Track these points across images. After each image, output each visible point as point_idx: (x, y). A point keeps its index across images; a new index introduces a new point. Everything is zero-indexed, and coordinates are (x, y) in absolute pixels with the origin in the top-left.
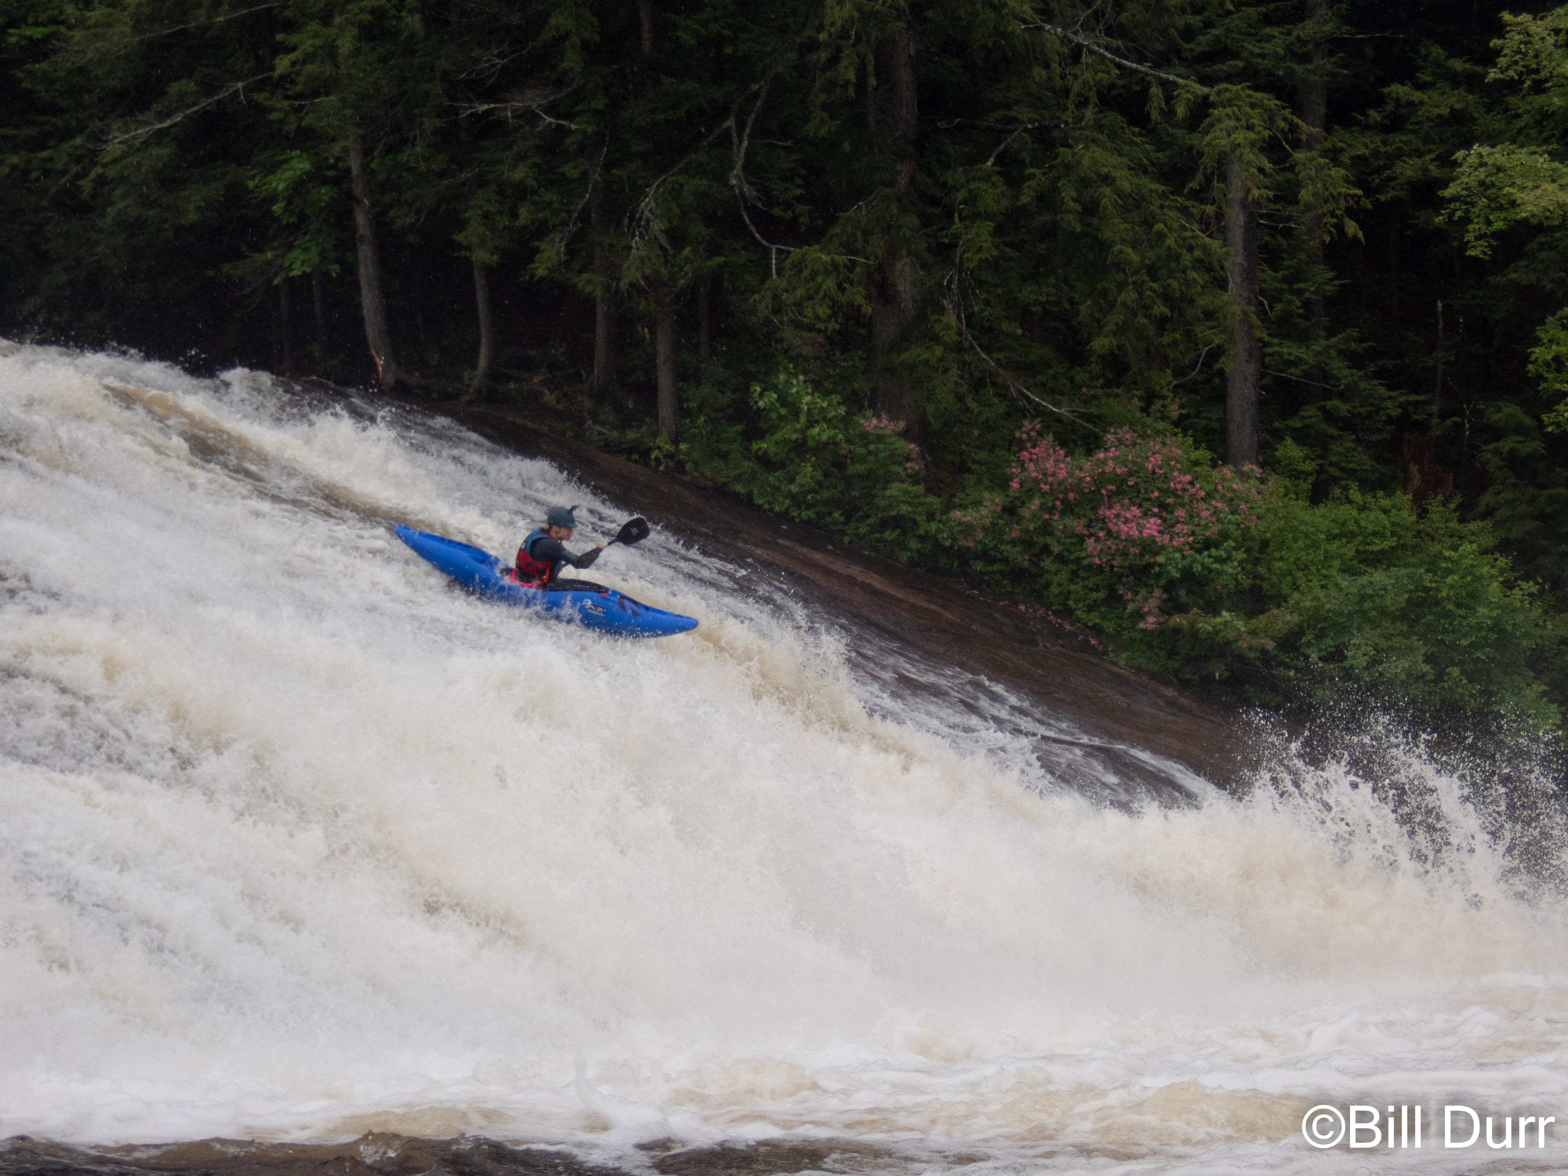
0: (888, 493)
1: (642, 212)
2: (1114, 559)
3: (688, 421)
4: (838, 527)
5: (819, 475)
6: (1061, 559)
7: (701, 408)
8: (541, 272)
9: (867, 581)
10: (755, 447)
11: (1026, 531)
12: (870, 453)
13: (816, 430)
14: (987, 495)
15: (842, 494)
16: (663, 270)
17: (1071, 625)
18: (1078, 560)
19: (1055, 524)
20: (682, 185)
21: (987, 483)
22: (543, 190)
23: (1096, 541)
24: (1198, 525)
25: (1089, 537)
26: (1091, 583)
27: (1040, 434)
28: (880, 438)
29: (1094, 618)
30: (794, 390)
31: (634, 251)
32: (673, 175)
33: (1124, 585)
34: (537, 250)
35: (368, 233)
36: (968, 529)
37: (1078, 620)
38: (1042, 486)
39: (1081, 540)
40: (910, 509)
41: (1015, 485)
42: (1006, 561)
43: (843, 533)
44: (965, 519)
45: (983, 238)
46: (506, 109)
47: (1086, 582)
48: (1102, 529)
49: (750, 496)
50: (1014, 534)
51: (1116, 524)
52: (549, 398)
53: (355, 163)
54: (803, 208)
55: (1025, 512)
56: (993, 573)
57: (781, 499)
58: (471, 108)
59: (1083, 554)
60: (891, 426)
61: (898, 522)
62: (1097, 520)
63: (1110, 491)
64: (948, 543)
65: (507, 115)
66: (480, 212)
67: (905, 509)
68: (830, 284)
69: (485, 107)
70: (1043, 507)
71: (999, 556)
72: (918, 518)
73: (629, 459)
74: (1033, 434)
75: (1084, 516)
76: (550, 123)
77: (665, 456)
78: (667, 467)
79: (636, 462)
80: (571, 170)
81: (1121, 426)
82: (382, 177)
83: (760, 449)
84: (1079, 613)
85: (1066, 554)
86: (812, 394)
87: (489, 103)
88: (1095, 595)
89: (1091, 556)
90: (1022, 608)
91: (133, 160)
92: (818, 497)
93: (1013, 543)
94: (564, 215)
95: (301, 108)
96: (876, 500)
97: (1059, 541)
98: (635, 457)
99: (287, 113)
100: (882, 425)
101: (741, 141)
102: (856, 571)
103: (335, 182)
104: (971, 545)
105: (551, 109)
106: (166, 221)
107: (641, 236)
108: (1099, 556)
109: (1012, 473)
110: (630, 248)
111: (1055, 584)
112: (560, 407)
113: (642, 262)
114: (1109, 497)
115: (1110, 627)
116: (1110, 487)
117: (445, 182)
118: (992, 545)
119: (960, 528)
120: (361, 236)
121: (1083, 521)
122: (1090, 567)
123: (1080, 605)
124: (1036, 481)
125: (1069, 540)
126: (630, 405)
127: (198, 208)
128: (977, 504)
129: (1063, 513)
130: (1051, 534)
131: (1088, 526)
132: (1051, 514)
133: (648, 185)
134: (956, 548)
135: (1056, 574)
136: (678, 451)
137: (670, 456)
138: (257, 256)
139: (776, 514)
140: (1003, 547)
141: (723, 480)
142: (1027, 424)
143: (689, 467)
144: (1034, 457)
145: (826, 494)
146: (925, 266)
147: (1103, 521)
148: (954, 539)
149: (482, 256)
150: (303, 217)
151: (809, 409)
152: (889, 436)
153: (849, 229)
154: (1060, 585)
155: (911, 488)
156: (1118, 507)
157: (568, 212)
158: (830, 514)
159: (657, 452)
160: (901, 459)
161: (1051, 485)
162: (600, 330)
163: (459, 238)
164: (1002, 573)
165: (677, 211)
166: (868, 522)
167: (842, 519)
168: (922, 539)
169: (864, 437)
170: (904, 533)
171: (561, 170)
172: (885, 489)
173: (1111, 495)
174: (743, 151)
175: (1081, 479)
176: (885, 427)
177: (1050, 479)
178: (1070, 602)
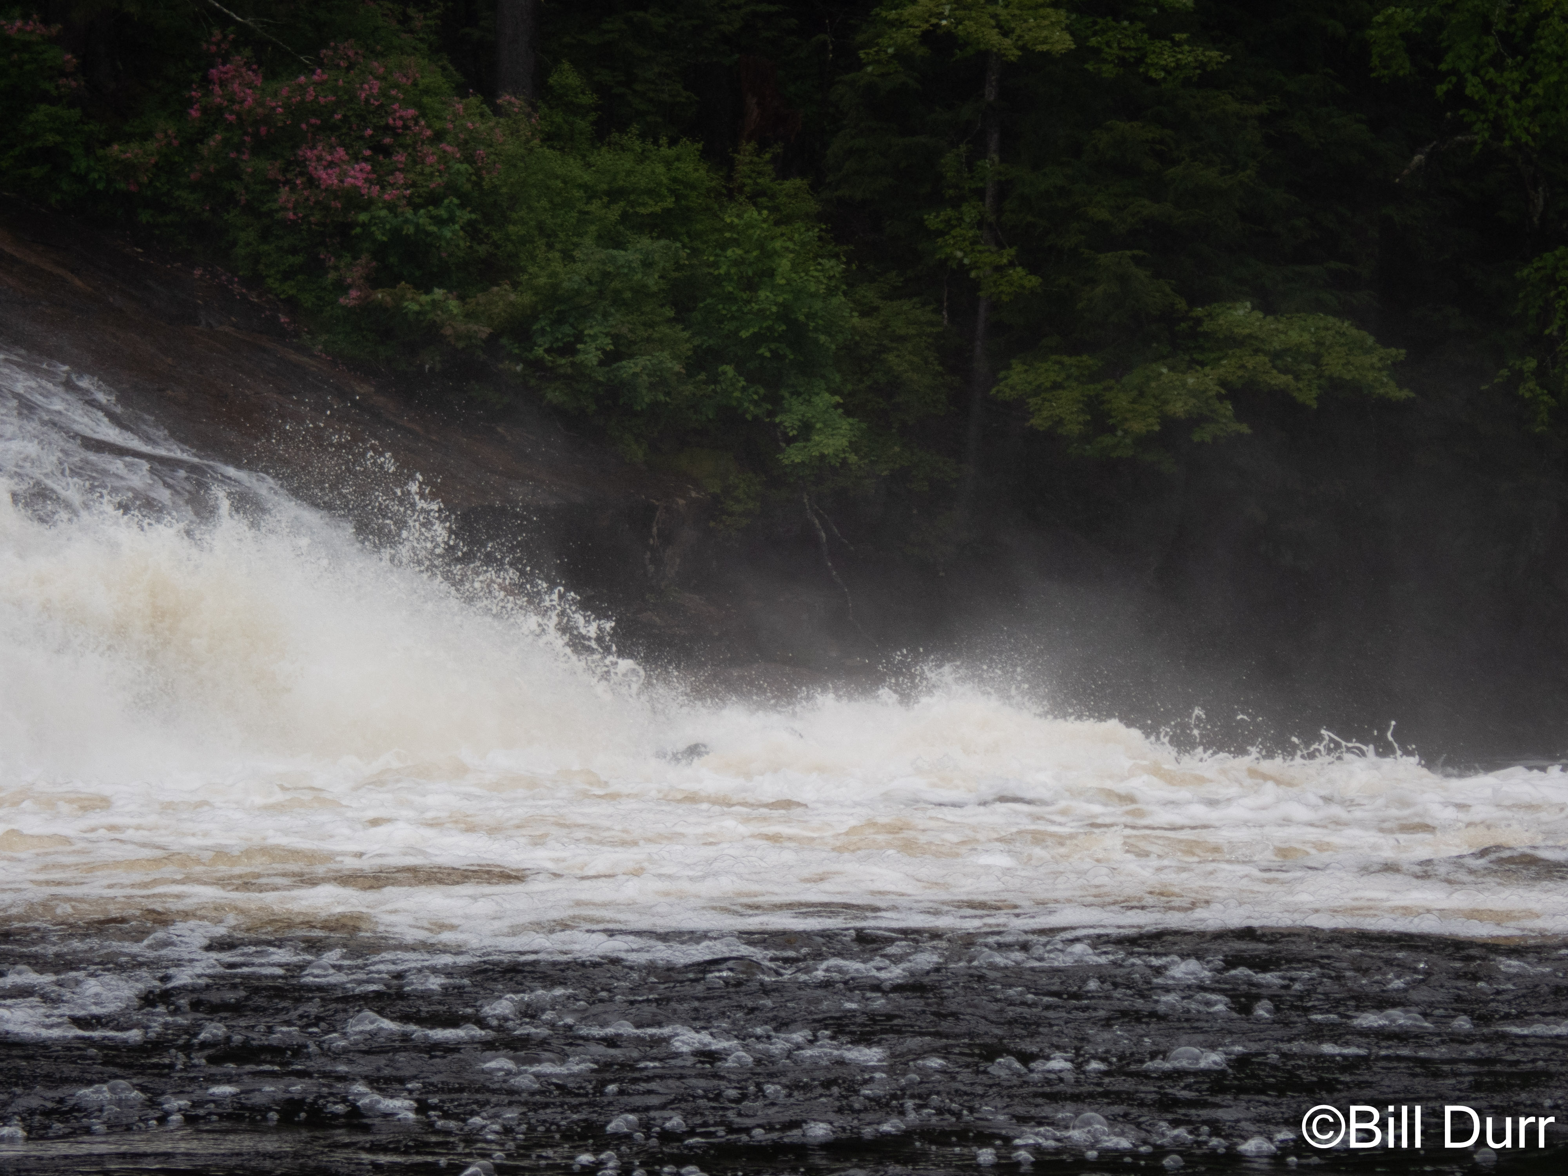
0: (34, 117)
2: (313, 214)
6: (249, 210)
11: (208, 173)
12: (12, 64)
14: (161, 124)
17: (258, 296)
18: (270, 212)
19: (242, 165)
23: (291, 190)
24: (422, 173)
25: (285, 184)
26: (287, 241)
27: (233, 47)
28: (24, 46)
29: (289, 289)
33: (326, 247)
36: (128, 170)
37: (269, 290)
38: (227, 116)
39: (274, 185)
40: (61, 139)
41: (194, 113)
42: (182, 211)
44: (123, 157)
47: (280, 243)
48: (301, 174)
50: (193, 176)
51: (316, 169)
55: (204, 150)
56: (165, 225)
59: (275, 206)
60: (42, 30)
61: (47, 154)
62: (296, 162)
63: (312, 126)
64: (100, 186)
67: (54, 139)
70: (228, 143)
71: (173, 204)
72: (71, 150)
74: (224, 46)
75: (281, 156)
81: (347, 38)
84: (270, 281)
85: (255, 204)
88: (291, 259)
89: (284, 209)
90: (198, 272)
93: (192, 188)
96: (21, 126)
97: (247, 188)
100: (29, 28)
104: (133, 188)
108: (294, 209)
109: (193, 97)
111: (241, 243)
114: (312, 133)
115: (307, 300)
116: (313, 121)
118: (164, 189)
119: (118, 167)
121: (279, 163)
122: (283, 224)
123: (272, 272)
124: (220, 110)
125: (259, 187)
128: (146, 136)
129: (254, 152)
130: (237, 178)
131: (285, 171)
132: (237, 152)
134: (112, 192)
135: (243, 229)
140: (179, 193)
142: (215, 34)
144: (223, 77)
147: (303, 163)
148: (110, 181)
152: (40, 43)
154: (248, 244)
155: (63, 112)
156: (321, 146)
160: (54, 73)
161: (239, 115)
164: (177, 226)
166: (12, 153)
168: (74, 178)
169: (7, 45)
170: (55, 169)
172: (31, 111)
173: (314, 131)
175: (273, 110)
176: (34, 31)
177: (236, 107)
178: (261, 267)
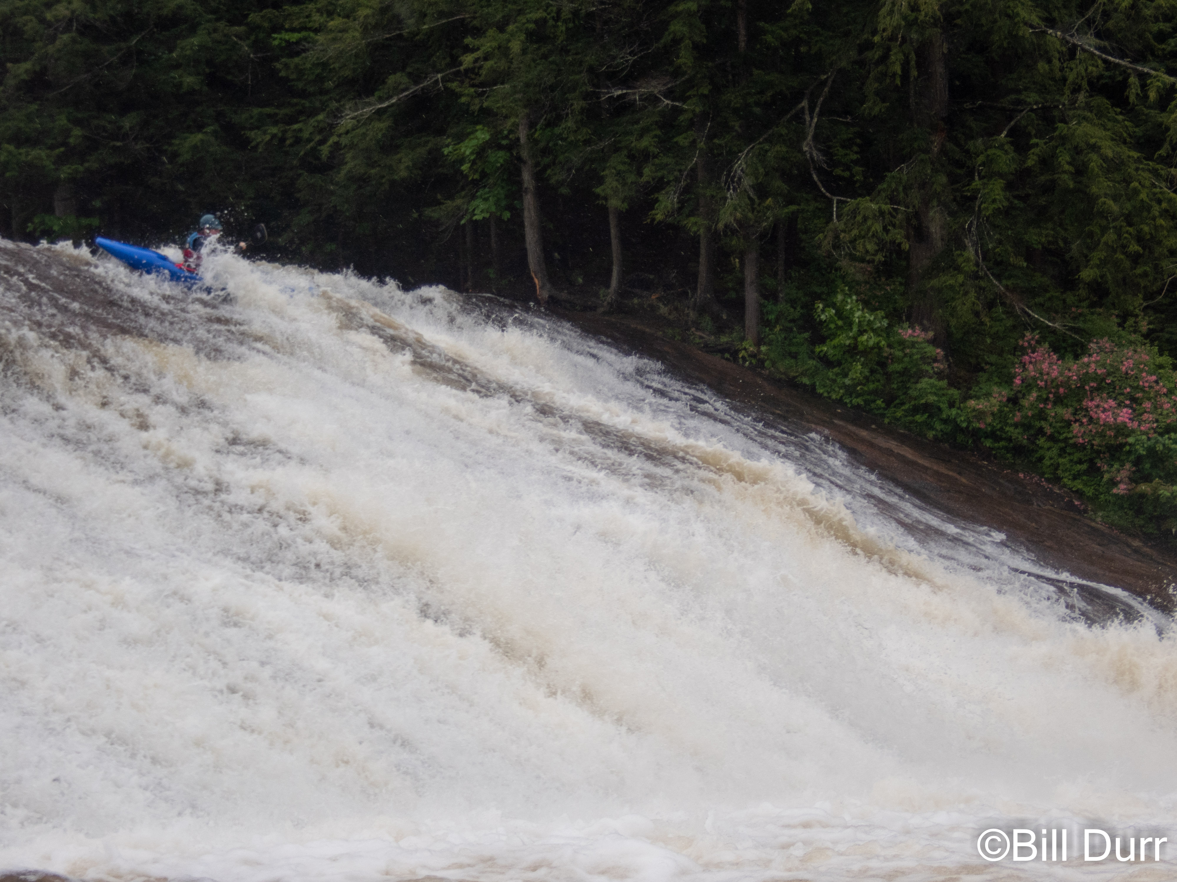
0: (919, 386)
1: (736, 171)
2: (1094, 440)
3: (767, 329)
4: (881, 411)
5: (867, 373)
6: (1052, 438)
7: (777, 320)
8: (659, 217)
9: (902, 453)
10: (817, 349)
11: (1026, 417)
12: (905, 355)
13: (865, 337)
14: (995, 389)
15: (884, 386)
16: (750, 215)
17: (1060, 489)
18: (1066, 439)
19: (1048, 411)
20: (767, 151)
21: (997, 380)
22: (661, 155)
23: (1080, 425)
24: (1161, 414)
25: (1075, 422)
26: (1076, 456)
27: (1038, 342)
28: (913, 345)
29: (1078, 485)
30: (848, 307)
31: (729, 201)
32: (760, 143)
33: (1101, 459)
34: (657, 200)
35: (531, 187)
36: (980, 415)
37: (1065, 486)
38: (1039, 382)
39: (1068, 424)
40: (936, 398)
41: (1017, 381)
42: (1010, 440)
43: (883, 416)
44: (977, 407)
45: (996, 192)
46: (634, 94)
47: (1072, 457)
48: (1085, 416)
49: (813, 386)
50: (1016, 419)
51: (1096, 413)
52: (663, 310)
53: (522, 134)
54: (858, 169)
55: (1025, 403)
56: (999, 448)
57: (837, 389)
58: (609, 93)
59: (1070, 435)
60: (923, 335)
61: (927, 408)
62: (1082, 409)
63: (1092, 387)
64: (964, 425)
65: (635, 99)
66: (614, 171)
67: (932, 398)
68: (878, 227)
69: (620, 92)
70: (1039, 398)
71: (1004, 436)
72: (942, 405)
73: (723, 358)
74: (1033, 342)
75: (1072, 406)
76: (668, 104)
77: (750, 356)
78: (751, 363)
79: (727, 359)
80: (682, 140)
81: (1102, 337)
82: (542, 145)
83: (822, 351)
84: (1065, 480)
85: (1056, 435)
86: (863, 310)
87: (622, 90)
88: (1079, 467)
89: (1076, 437)
90: (1021, 475)
91: (362, 130)
92: (866, 388)
93: (1016, 425)
94: (676, 173)
95: (484, 93)
96: (910, 392)
97: (1050, 425)
98: (727, 355)
99: (472, 97)
100: (916, 334)
101: (812, 118)
102: (893, 445)
103: (509, 148)
104: (982, 426)
105: (669, 94)
106: (384, 177)
107: (735, 189)
108: (1082, 436)
109: (1016, 372)
110: (725, 199)
111: (1047, 458)
112: (671, 317)
113: (735, 209)
114: (1091, 392)
115: (1089, 491)
116: (1092, 384)
117: (589, 149)
118: (999, 426)
119: (974, 414)
120: (526, 189)
121: (1071, 410)
122: (1075, 445)
123: (1067, 474)
124: (1035, 379)
125: (1059, 424)
126: (725, 317)
127: (408, 167)
128: (988, 395)
129: (1055, 403)
130: (1045, 419)
131: (1075, 414)
132: (1045, 404)
133: (740, 151)
134: (970, 428)
135: (1049, 449)
136: (759, 352)
137: (753, 356)
138: (449, 203)
139: (833, 401)
140: (1007, 429)
141: (792, 374)
142: (1028, 334)
143: (767, 364)
144: (1033, 360)
145: (872, 386)
146: (952, 214)
147: (1086, 410)
148: (969, 422)
149: (614, 203)
150: (484, 175)
151: (859, 322)
152: (922, 343)
153: (894, 186)
154: (1051, 459)
155: (936, 383)
156: (1098, 399)
157: (680, 171)
158: (874, 401)
159: (743, 352)
160: (930, 360)
161: (1046, 381)
162: (703, 260)
163: (598, 190)
164: (1006, 448)
165: (761, 170)
166: (903, 408)
167: (883, 405)
168: (945, 421)
169: (902, 343)
170: (931, 416)
171: (675, 140)
172: (917, 382)
173: (1093, 390)
174: (813, 125)
175: (1069, 378)
176: (918, 336)
177: (1045, 377)
178: (1059, 472)
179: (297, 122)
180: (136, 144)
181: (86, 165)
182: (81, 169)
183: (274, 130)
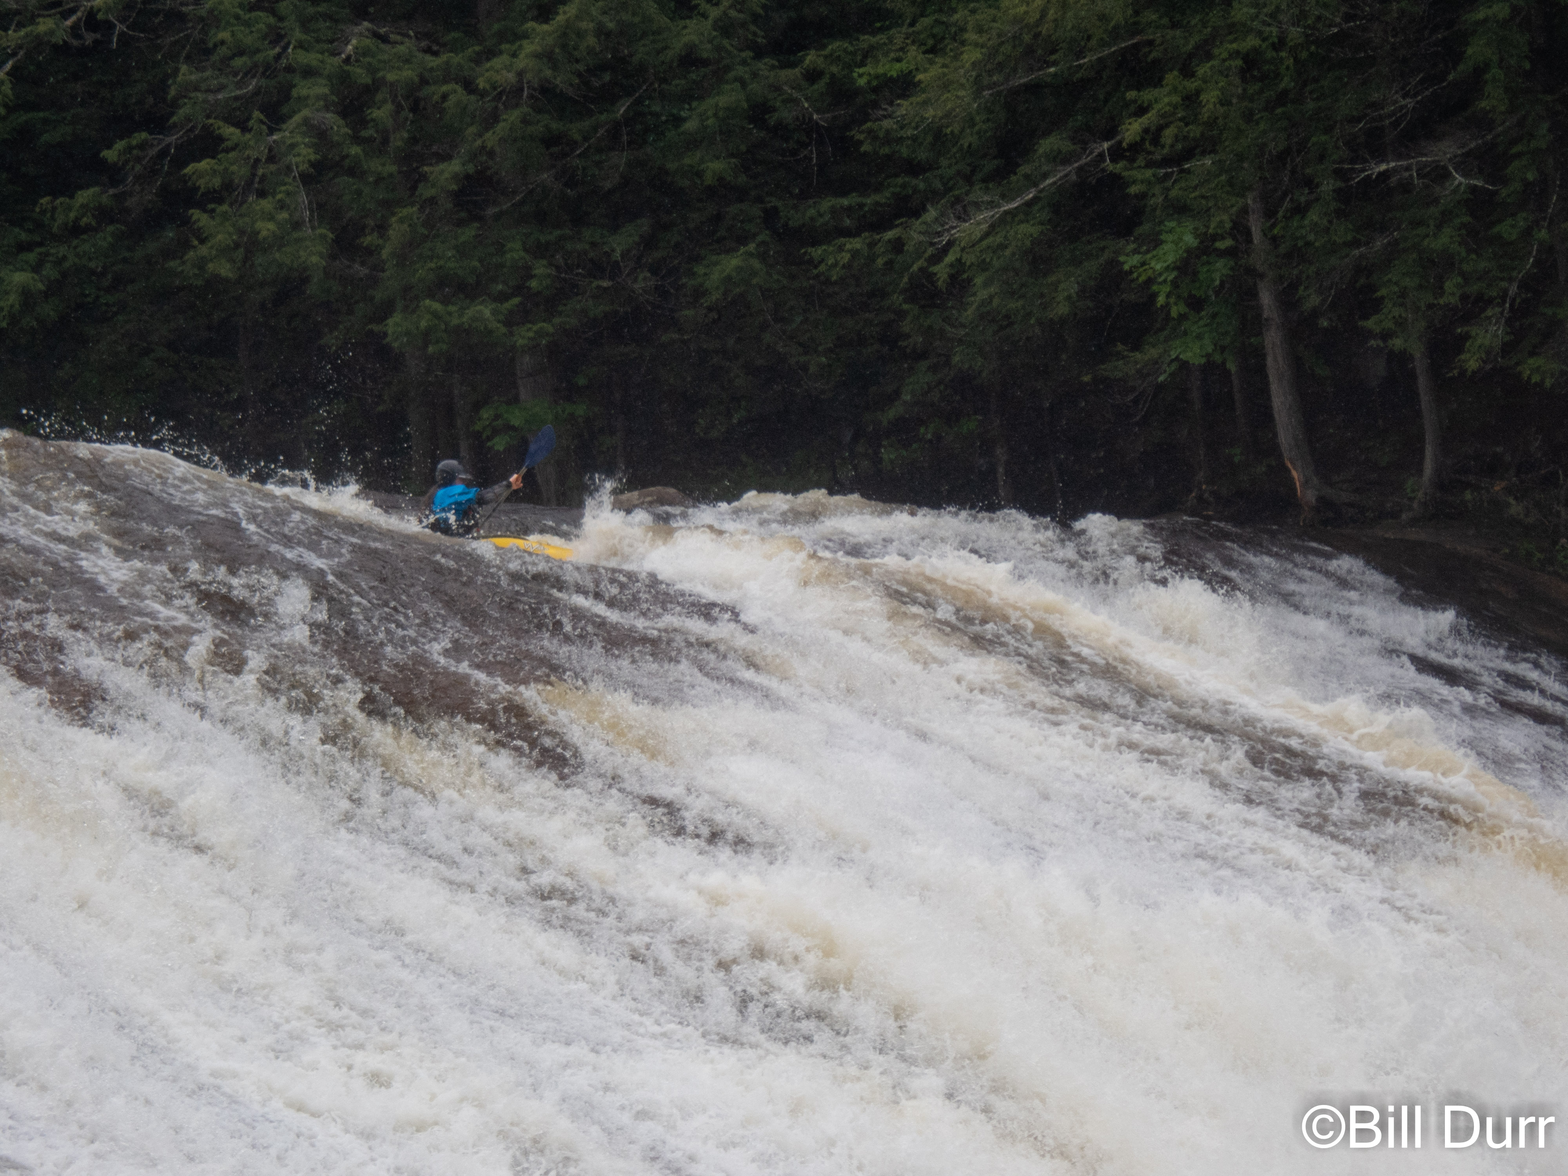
8: (1474, 365)
22: (1473, 256)
34: (1466, 337)
35: (1274, 316)
46: (1409, 167)
52: (1516, 508)
53: (1256, 227)
58: (1364, 170)
65: (1411, 176)
66: (1396, 289)
69: (1383, 167)
76: (1464, 183)
80: (1509, 229)
82: (1286, 246)
87: (1387, 162)
95: (1167, 176)
99: (1150, 184)
103: (1233, 254)
105: (1465, 164)
106: (1032, 314)
112: (1529, 521)
117: (1356, 252)
120: (1267, 320)
127: (1068, 298)
138: (1136, 354)
163: (1371, 323)
171: (1496, 230)
179: (891, 227)
180: (635, 280)
181: (557, 320)
182: (548, 327)
183: (856, 244)
